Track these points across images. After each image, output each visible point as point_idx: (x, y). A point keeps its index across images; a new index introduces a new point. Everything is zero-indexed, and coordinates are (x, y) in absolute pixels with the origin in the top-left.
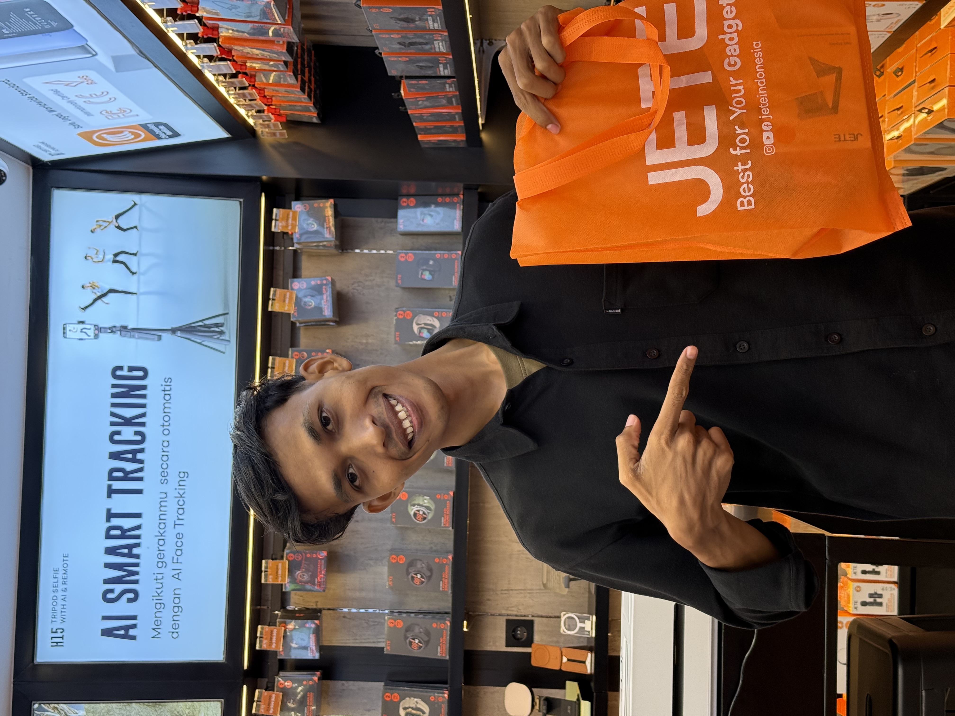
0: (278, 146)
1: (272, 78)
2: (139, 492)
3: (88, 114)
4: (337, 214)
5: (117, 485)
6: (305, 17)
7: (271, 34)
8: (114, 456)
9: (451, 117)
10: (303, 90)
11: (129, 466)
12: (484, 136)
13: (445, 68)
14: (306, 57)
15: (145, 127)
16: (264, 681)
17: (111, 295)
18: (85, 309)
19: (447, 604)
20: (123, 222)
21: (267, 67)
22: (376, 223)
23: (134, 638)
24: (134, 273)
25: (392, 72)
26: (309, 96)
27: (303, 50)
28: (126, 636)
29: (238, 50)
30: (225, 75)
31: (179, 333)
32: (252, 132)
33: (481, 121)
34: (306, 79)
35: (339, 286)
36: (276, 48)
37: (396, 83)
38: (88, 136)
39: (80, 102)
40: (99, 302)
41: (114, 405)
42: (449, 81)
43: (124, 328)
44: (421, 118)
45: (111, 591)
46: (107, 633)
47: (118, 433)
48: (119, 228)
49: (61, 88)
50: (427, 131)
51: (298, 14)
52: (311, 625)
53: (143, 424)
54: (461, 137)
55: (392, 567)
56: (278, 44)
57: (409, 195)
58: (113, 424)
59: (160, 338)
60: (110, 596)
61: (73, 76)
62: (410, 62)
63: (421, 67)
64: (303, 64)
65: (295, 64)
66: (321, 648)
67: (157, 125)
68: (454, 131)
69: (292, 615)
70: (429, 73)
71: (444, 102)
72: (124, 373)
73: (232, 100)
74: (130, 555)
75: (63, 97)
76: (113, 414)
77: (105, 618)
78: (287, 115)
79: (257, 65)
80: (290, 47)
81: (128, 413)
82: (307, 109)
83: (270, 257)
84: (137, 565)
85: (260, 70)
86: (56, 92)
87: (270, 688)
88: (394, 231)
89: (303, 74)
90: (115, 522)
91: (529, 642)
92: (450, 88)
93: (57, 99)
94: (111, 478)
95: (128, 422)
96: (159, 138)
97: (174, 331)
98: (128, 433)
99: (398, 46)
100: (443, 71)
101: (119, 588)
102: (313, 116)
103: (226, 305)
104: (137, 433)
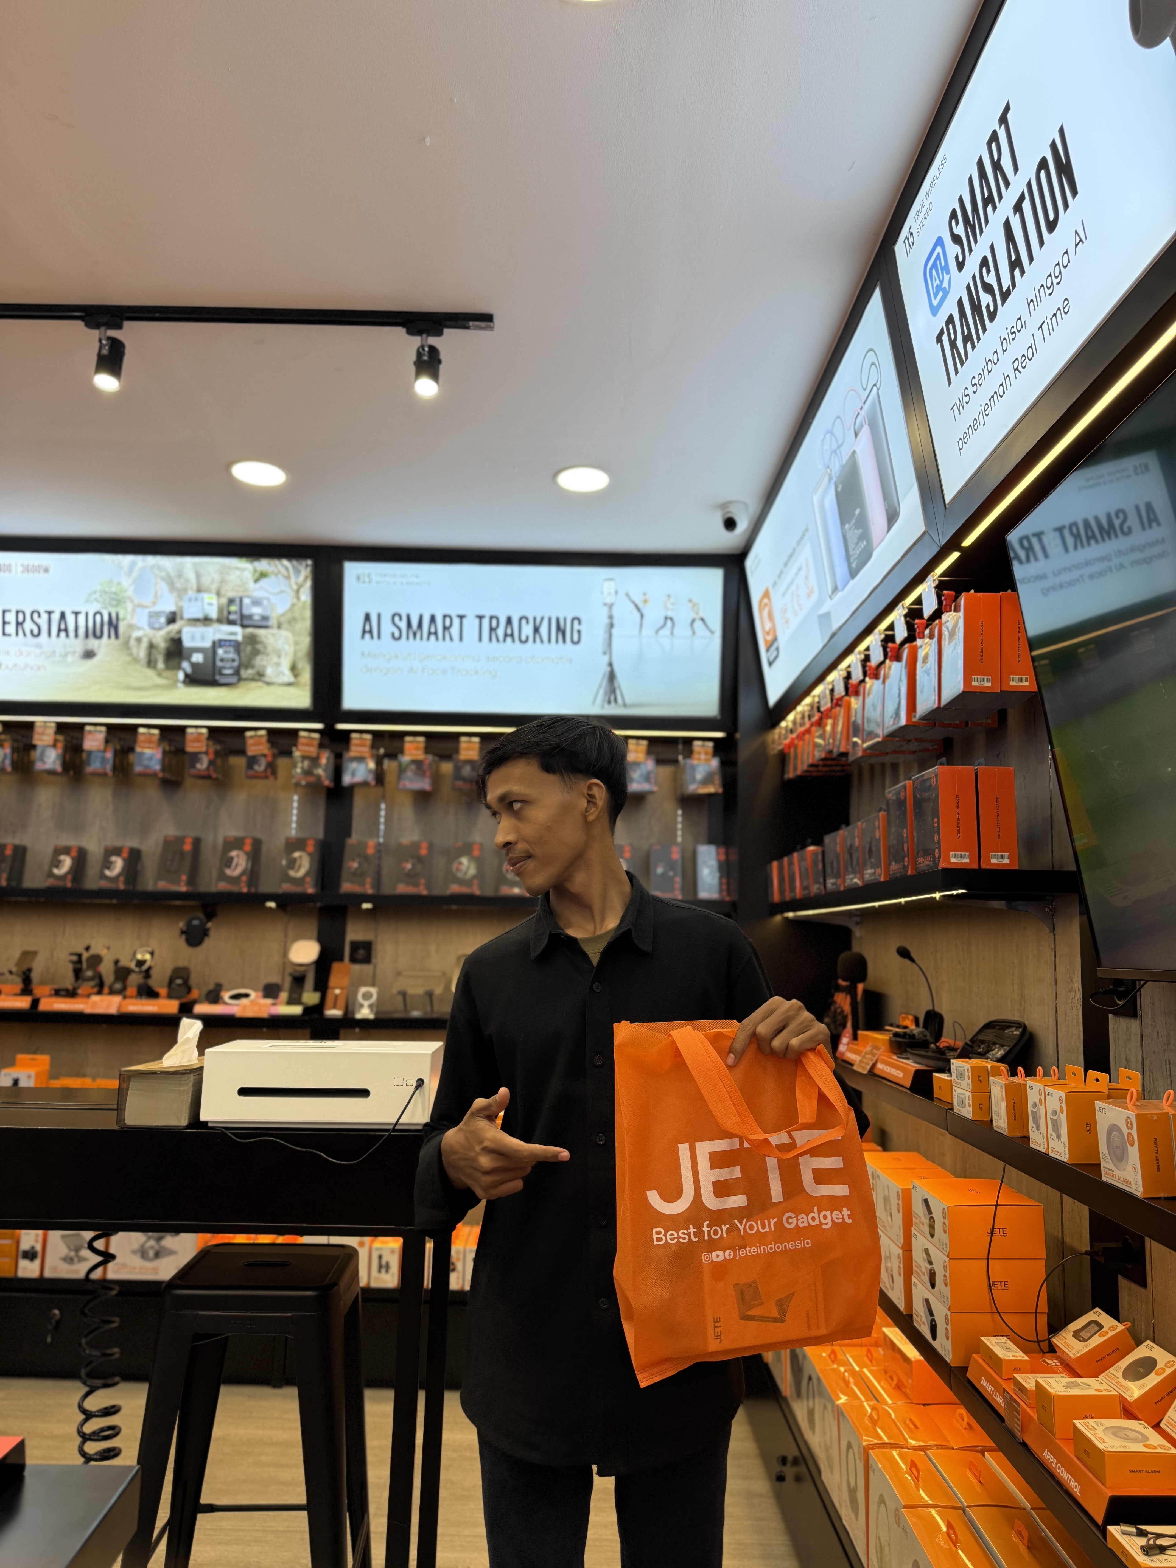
0: (764, 746)
1: (820, 741)
2: (480, 639)
3: (784, 594)
4: (710, 795)
5: (486, 622)
6: (872, 767)
7: (855, 739)
8: (509, 621)
9: (793, 889)
10: (811, 765)
11: (500, 632)
12: (778, 918)
13: (833, 884)
14: (838, 768)
15: (775, 639)
16: (327, 741)
17: (638, 615)
18: (627, 595)
19: (386, 890)
20: (698, 624)
21: (827, 736)
22: (704, 827)
23: (363, 637)
24: (657, 632)
25: (827, 839)
26: (806, 771)
27: (844, 765)
28: (364, 632)
29: (841, 712)
30: (819, 702)
31: (608, 669)
32: (775, 724)
33: (791, 915)
34: (821, 768)
35: (650, 798)
36: (844, 743)
37: (818, 842)
38: (766, 595)
39: (793, 588)
40: (632, 607)
41: (550, 620)
42: (822, 887)
43: (611, 625)
44: (791, 864)
45: (401, 619)
46: (367, 617)
47: (528, 622)
48: (693, 621)
49: (803, 573)
50: (781, 869)
51: (873, 760)
52: (371, 779)
53: (534, 641)
54: (776, 898)
55: (416, 845)
56: (847, 744)
57: (727, 854)
58: (535, 619)
59: (605, 653)
60: (397, 619)
61: (813, 581)
62: (837, 855)
63: (832, 863)
64: (831, 766)
65: (833, 759)
66: (352, 788)
67: (777, 649)
68: (782, 892)
69: (379, 762)
70: (829, 870)
71: (805, 883)
72: (576, 626)
73: (799, 708)
74: (430, 633)
75: (796, 574)
76: (542, 619)
77: (379, 616)
78: (789, 754)
79: (828, 728)
80: (845, 755)
81: (544, 630)
82: (795, 769)
83: (674, 741)
84: (421, 638)
85: (824, 731)
86: (800, 569)
87: (321, 746)
88: (697, 842)
89: (824, 766)
90: (456, 621)
91: (353, 960)
92: (815, 889)
93: (794, 569)
94: (491, 618)
95: (536, 630)
96: (768, 650)
97: (610, 665)
98: (528, 630)
99: (848, 844)
100: (830, 882)
101: (403, 625)
102: (790, 774)
103: (634, 706)
104: (527, 638)
